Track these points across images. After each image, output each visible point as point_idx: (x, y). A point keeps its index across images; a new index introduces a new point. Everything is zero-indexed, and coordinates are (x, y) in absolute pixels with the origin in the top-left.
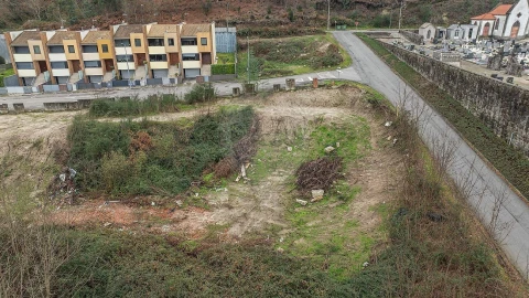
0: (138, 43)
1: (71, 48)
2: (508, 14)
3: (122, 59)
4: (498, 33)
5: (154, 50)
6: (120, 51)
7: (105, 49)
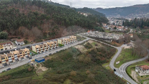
2: (90, 32)
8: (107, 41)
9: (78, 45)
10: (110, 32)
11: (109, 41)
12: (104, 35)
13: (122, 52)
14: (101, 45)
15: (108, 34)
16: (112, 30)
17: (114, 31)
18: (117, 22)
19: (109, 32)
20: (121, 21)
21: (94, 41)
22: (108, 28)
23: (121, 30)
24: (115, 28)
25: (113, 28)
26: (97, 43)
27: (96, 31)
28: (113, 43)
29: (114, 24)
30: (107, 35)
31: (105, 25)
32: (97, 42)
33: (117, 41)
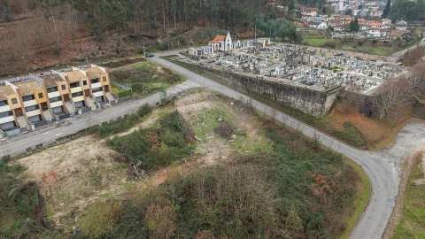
0: (63, 87)
1: (14, 101)
2: (225, 40)
3: (53, 100)
4: (222, 49)
5: (74, 90)
6: (52, 95)
7: (41, 96)
8: (297, 102)
9: (82, 133)
10: (330, 46)
11: (309, 106)
12: (292, 61)
13: (407, 213)
14: (252, 134)
15: (313, 53)
16: (338, 35)
17: (346, 41)
18: (360, 7)
19: (323, 41)
20: (374, 4)
21: (220, 96)
22: (323, 25)
23: (377, 34)
24: (354, 27)
25: (344, 26)
26: (231, 114)
27: (259, 41)
28: (338, 123)
29: (349, 12)
30: (306, 58)
31: (314, 14)
32: (238, 103)
33: (369, 108)
